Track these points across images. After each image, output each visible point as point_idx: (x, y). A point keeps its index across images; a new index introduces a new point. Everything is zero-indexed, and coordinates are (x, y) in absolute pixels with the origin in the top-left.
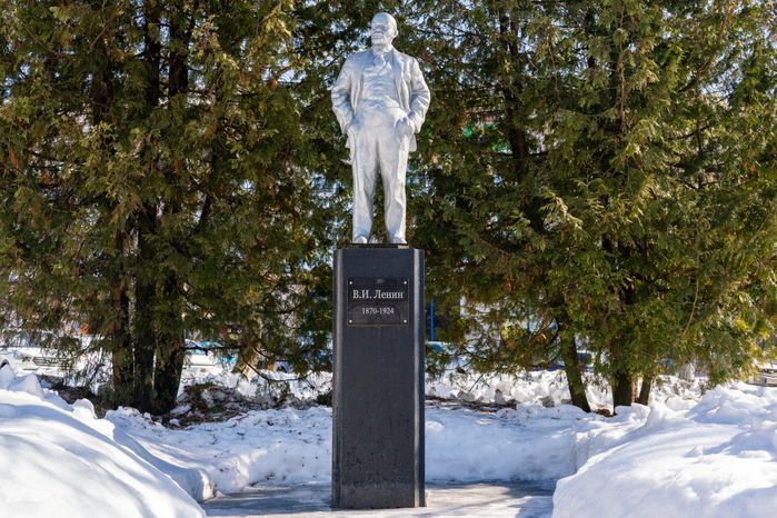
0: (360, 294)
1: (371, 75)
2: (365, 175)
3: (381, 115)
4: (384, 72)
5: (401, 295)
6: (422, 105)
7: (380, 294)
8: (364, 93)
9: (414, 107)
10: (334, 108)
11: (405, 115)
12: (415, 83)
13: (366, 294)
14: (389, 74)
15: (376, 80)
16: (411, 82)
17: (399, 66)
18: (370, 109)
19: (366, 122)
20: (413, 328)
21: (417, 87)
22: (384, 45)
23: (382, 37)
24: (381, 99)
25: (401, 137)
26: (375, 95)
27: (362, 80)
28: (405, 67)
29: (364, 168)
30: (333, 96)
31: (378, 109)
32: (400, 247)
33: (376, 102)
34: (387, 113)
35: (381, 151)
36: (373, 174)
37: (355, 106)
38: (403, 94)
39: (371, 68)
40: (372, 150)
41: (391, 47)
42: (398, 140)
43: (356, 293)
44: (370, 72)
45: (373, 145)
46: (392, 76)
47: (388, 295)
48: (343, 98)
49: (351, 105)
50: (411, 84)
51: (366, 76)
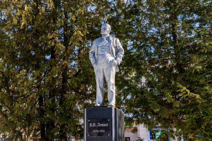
0: (92, 125)
1: (100, 45)
2: (99, 81)
3: (104, 59)
4: (105, 44)
5: (107, 125)
6: (121, 55)
7: (100, 125)
8: (98, 52)
9: (117, 56)
10: (90, 58)
11: (113, 58)
12: (117, 47)
13: (94, 125)
14: (107, 44)
15: (103, 47)
16: (116, 47)
17: (111, 41)
18: (100, 57)
19: (99, 62)
20: (112, 137)
21: (118, 48)
22: (106, 35)
23: (105, 32)
24: (104, 53)
25: (111, 67)
26: (102, 52)
27: (98, 47)
28: (113, 41)
29: (99, 79)
30: (90, 54)
31: (102, 57)
32: (108, 107)
33: (102, 55)
34: (106, 58)
35: (105, 72)
36: (103, 81)
37: (96, 57)
38: (112, 51)
39: (101, 43)
40: (102, 72)
41: (108, 35)
42: (110, 67)
43: (91, 124)
44: (100, 44)
45: (102, 70)
46: (108, 45)
47: (103, 125)
48: (93, 54)
49: (95, 57)
50: (116, 48)
51: (99, 46)
